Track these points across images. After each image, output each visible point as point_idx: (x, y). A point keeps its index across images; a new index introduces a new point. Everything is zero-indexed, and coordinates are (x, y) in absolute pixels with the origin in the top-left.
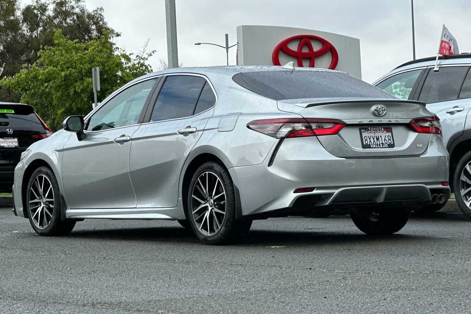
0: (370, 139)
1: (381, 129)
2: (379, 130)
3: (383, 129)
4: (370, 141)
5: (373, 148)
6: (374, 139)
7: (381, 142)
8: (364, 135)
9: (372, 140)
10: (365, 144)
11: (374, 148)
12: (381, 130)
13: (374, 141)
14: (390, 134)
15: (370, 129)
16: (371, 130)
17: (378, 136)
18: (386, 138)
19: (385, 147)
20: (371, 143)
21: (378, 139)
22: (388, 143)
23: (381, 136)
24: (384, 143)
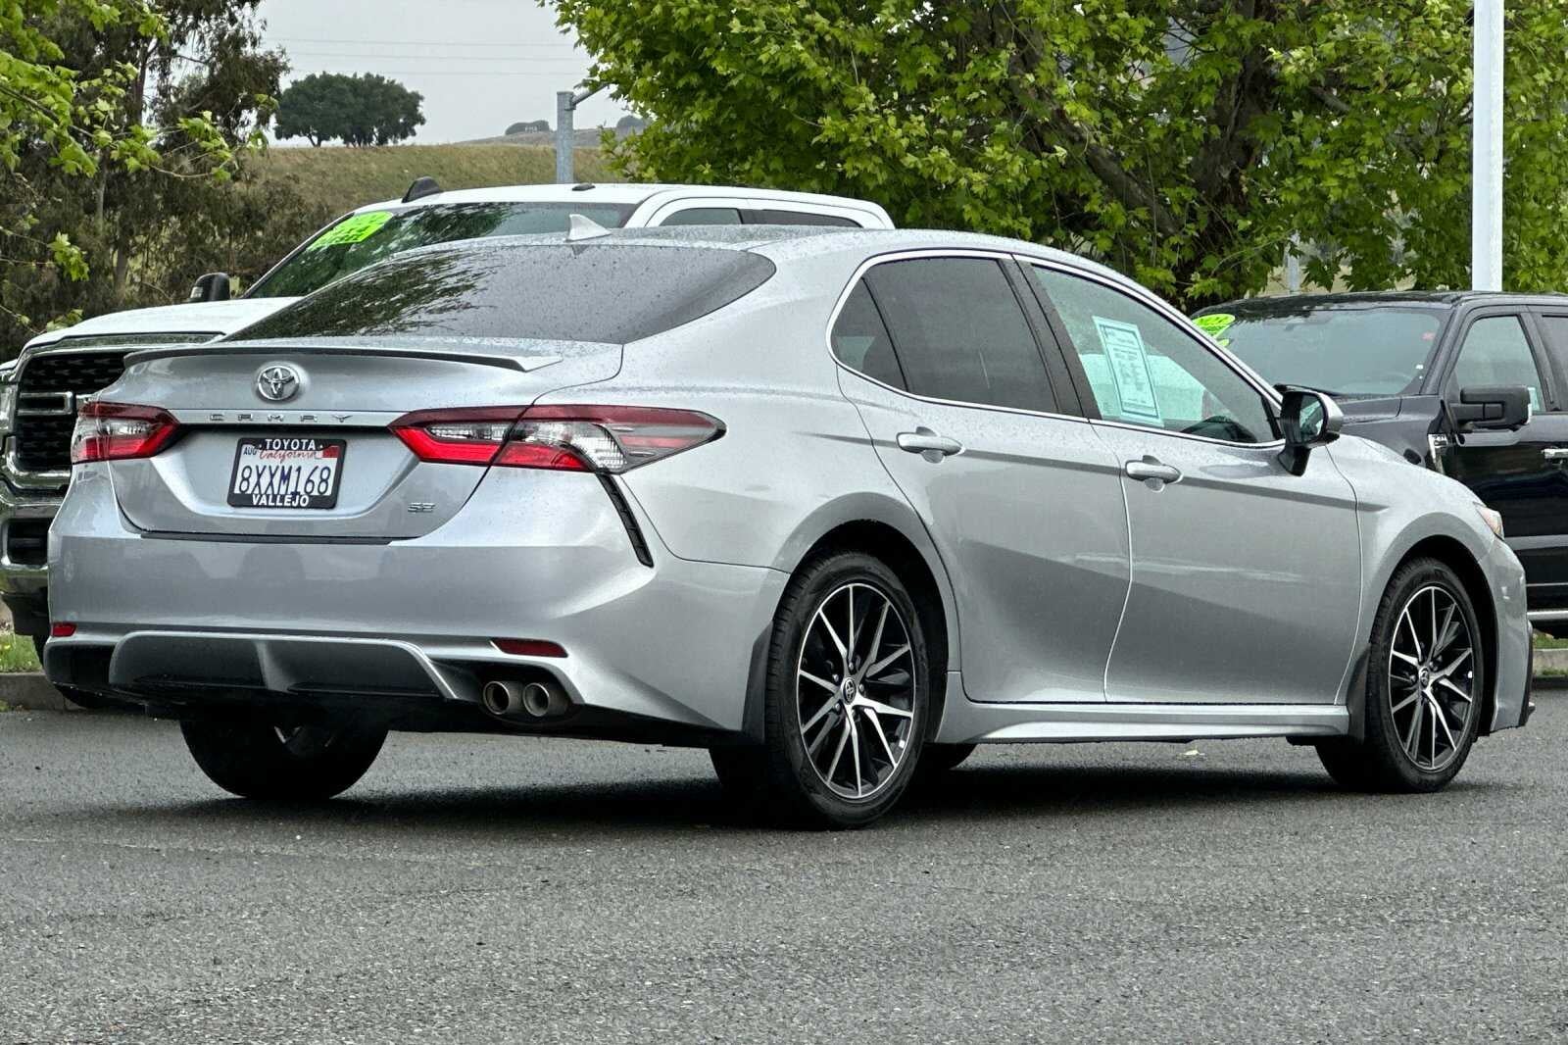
0: (259, 476)
1: (307, 444)
2: (300, 448)
3: (312, 445)
4: (258, 484)
5: (257, 506)
6: (272, 476)
7: (292, 489)
8: (245, 461)
9: (265, 480)
10: (237, 491)
11: (263, 506)
12: (306, 449)
13: (271, 484)
14: (332, 463)
15: (271, 444)
16: (271, 448)
17: (291, 468)
18: (316, 478)
19: (299, 507)
20: (256, 491)
21: (285, 478)
22: (315, 493)
23: (299, 469)
24: (302, 493)
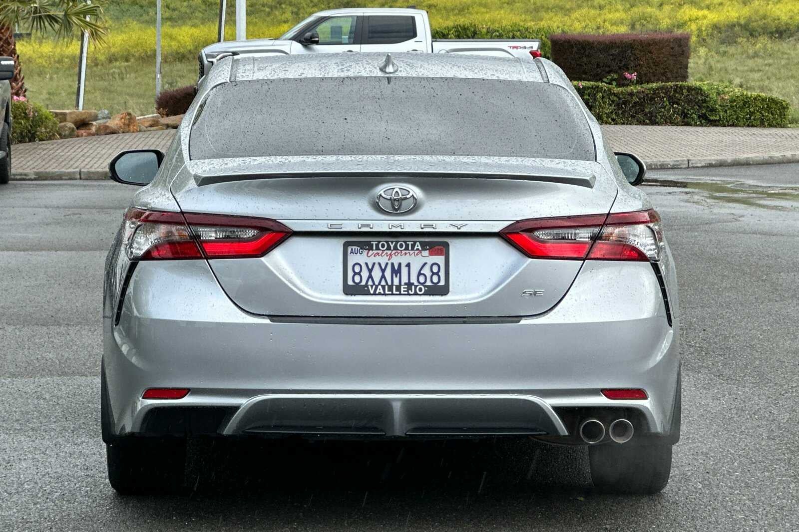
0: (370, 271)
1: (413, 246)
2: (407, 249)
3: (418, 246)
4: (370, 277)
5: (375, 294)
6: (383, 271)
7: (405, 280)
8: (352, 259)
9: (377, 274)
10: (350, 283)
11: (380, 294)
12: (412, 249)
13: (383, 277)
14: (440, 260)
15: (377, 246)
16: (378, 249)
17: (400, 264)
18: (426, 271)
19: (415, 294)
20: (370, 283)
21: (396, 271)
22: (429, 283)
23: (408, 265)
24: (416, 283)
